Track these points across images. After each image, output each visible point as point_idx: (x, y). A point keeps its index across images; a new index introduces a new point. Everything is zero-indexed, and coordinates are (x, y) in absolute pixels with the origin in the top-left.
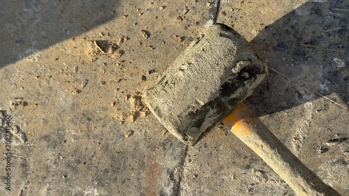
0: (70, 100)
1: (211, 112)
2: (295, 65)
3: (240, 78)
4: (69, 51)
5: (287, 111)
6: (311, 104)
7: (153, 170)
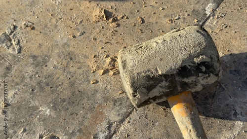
0: (65, 41)
1: (164, 83)
2: (241, 90)
3: (198, 68)
4: (82, 8)
5: (220, 120)
6: (242, 124)
7: (98, 116)
